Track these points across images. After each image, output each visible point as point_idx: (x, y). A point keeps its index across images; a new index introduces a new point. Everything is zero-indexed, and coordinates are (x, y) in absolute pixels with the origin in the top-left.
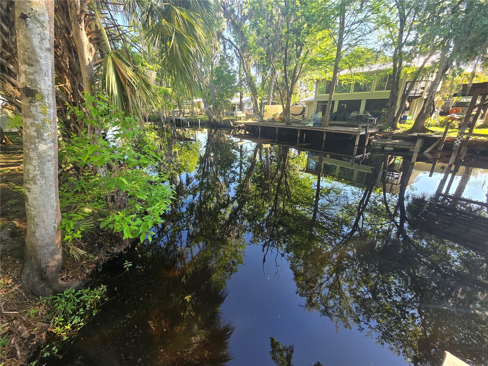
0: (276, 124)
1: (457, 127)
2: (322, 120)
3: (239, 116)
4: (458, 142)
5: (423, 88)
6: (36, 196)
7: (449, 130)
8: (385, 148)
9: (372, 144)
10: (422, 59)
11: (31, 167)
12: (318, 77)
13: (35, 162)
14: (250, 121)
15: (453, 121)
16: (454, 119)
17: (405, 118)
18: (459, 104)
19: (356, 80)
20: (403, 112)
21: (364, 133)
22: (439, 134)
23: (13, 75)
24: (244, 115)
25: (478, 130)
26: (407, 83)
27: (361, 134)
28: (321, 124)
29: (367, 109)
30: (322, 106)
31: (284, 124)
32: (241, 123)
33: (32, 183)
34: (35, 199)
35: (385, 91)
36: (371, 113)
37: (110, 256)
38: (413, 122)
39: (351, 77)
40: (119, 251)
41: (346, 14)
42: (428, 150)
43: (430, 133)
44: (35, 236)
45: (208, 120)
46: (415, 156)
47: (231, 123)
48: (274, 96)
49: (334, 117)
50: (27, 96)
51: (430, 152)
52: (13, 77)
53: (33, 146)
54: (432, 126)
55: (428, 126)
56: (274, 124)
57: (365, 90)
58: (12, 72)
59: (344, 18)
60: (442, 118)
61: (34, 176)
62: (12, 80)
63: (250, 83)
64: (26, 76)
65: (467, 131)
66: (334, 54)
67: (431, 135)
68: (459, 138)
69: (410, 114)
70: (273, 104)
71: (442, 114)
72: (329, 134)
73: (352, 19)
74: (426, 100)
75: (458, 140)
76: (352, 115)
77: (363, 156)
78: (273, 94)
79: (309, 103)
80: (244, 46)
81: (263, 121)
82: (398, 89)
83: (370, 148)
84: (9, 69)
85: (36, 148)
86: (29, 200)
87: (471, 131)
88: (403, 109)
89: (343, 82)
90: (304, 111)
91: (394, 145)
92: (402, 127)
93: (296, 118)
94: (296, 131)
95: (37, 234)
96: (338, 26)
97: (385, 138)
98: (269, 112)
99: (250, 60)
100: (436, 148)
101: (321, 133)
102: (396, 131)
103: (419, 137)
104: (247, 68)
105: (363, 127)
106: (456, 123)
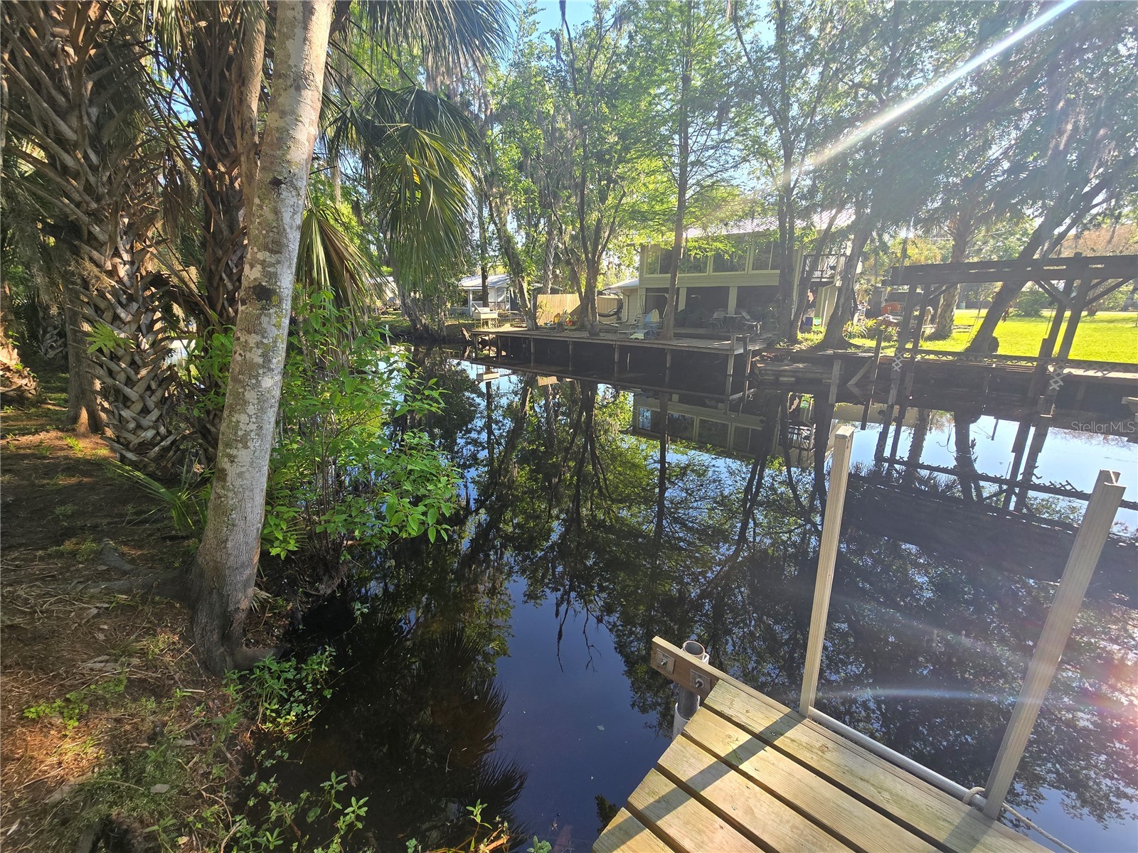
0: (566, 333)
1: (895, 338)
2: (661, 326)
3: (483, 317)
4: (897, 365)
5: (833, 268)
6: (243, 469)
7: (883, 344)
8: (781, 379)
9: (757, 372)
10: (826, 216)
11: (243, 418)
12: (644, 240)
13: (251, 409)
14: (507, 328)
15: (887, 327)
16: (889, 324)
17: (809, 321)
18: (894, 297)
19: (717, 249)
20: (805, 312)
21: (741, 351)
22: (869, 350)
23: (95, 244)
24: (495, 316)
25: (928, 343)
26: (806, 257)
27: (736, 353)
28: (658, 334)
29: (740, 304)
30: (657, 298)
31: (586, 334)
32: (487, 334)
33: (240, 445)
34: (240, 475)
35: (769, 271)
36: (748, 313)
37: (313, 602)
38: (823, 329)
39: (708, 244)
40: (329, 591)
41: (690, 130)
42: (852, 382)
43: (853, 350)
44: (225, 547)
45: (407, 327)
46: (833, 391)
47: (465, 333)
48: (555, 276)
49: (682, 320)
50: (259, 299)
51: (857, 385)
52: (96, 249)
53: (254, 381)
54: (854, 336)
55: (850, 338)
56: (562, 334)
57: (733, 268)
58: (96, 239)
59: (687, 138)
60: (871, 323)
61: (247, 434)
62: (95, 254)
63: (506, 250)
64: (264, 268)
65: (909, 346)
66: (674, 200)
67: (855, 353)
68: (899, 358)
69: (817, 316)
70: (554, 291)
71: (869, 315)
72: (677, 353)
73: (702, 139)
74: (840, 289)
75: (898, 361)
76: (715, 316)
77: (744, 394)
78: (554, 272)
79: (629, 291)
80: (492, 174)
81: (537, 328)
82: (791, 269)
83: (755, 379)
84: (90, 233)
85: (258, 383)
86: (228, 479)
87: (916, 344)
88: (805, 306)
89: (693, 253)
90: (620, 307)
91: (795, 372)
92: (806, 340)
93: (606, 321)
94: (610, 348)
95: (229, 545)
96: (676, 150)
97: (778, 359)
98: (548, 309)
99: (506, 203)
100: (865, 377)
101: (662, 352)
102: (797, 347)
103: (836, 356)
104: (500, 219)
105: (738, 339)
106: (893, 331)
